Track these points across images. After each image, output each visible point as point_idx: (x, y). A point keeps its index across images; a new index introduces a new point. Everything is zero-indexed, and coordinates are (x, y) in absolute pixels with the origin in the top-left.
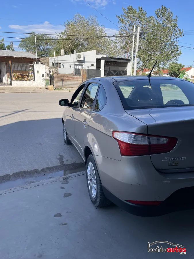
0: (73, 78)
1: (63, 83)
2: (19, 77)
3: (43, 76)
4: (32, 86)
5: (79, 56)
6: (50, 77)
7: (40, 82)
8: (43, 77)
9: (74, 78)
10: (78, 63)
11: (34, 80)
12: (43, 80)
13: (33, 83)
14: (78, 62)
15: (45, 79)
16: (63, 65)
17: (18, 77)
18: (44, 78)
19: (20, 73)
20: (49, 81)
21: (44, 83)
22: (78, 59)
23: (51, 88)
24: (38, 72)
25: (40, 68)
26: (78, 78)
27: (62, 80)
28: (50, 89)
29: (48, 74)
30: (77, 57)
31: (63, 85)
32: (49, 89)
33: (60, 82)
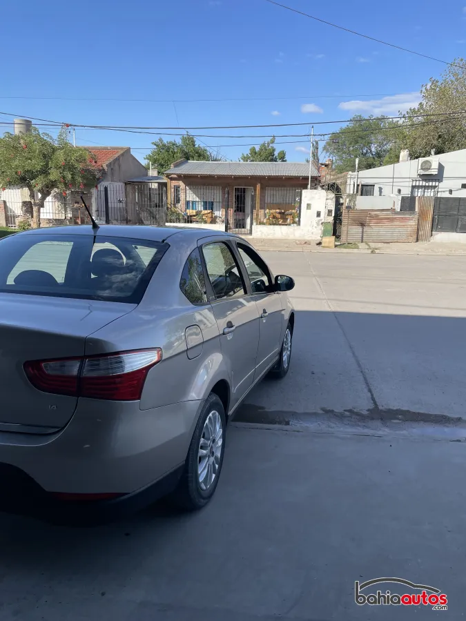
0: (391, 220)
1: (363, 232)
2: (277, 218)
3: (319, 214)
4: (291, 237)
5: (427, 166)
6: (334, 217)
7: (310, 229)
8: (319, 218)
9: (395, 218)
10: (421, 182)
11: (299, 224)
12: (318, 224)
13: (294, 230)
14: (423, 180)
15: (323, 221)
16: (380, 189)
17: (274, 217)
18: (321, 220)
19: (279, 209)
20: (331, 228)
21: (320, 231)
22: (423, 172)
23: (330, 242)
24: (309, 206)
25: (313, 198)
26: (406, 219)
27: (363, 225)
28: (326, 245)
29: (331, 210)
30: (420, 168)
31: (362, 236)
32: (323, 245)
33: (356, 230)
